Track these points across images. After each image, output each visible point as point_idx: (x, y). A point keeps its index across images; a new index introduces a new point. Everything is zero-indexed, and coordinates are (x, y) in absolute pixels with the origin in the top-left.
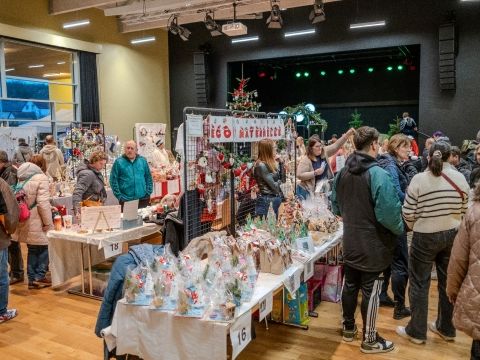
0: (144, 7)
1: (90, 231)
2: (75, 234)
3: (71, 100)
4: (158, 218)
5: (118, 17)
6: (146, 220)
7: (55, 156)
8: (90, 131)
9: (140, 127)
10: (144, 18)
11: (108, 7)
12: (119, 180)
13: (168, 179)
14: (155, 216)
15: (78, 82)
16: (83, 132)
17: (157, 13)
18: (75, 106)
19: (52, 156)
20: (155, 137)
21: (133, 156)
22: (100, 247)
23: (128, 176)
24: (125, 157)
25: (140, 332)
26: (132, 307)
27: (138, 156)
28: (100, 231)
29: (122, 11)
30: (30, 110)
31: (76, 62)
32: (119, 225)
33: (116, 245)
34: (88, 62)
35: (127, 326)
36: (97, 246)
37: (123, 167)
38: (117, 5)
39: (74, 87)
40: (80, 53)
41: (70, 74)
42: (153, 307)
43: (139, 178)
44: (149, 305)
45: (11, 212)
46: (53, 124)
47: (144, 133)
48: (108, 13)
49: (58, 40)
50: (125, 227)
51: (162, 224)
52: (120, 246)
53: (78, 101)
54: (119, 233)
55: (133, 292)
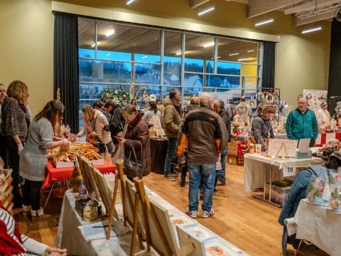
0: (316, 4)
1: (273, 157)
2: (263, 157)
3: (256, 75)
4: (324, 155)
5: (293, 15)
6: (315, 155)
7: (246, 110)
8: (270, 94)
9: (306, 92)
10: (315, 12)
11: (286, 8)
12: (292, 126)
13: (328, 132)
14: (322, 153)
15: (261, 63)
16: (265, 95)
17: (326, 7)
18: (258, 79)
19: (244, 110)
20: (317, 100)
21: (304, 109)
22: (280, 168)
23: (298, 124)
24: (298, 110)
25: (317, 225)
26: (312, 206)
27: (308, 110)
28: (280, 157)
29: (297, 10)
30: (225, 85)
31: (262, 50)
32: (295, 155)
33: (292, 169)
34: (270, 48)
35: (307, 218)
36: (278, 167)
37: (295, 116)
38: (294, 6)
39: (259, 66)
40: (265, 42)
41: (256, 59)
42: (330, 208)
43: (308, 126)
44: (327, 206)
45: (224, 138)
46: (243, 91)
47: (309, 97)
48: (287, 12)
49: (251, 35)
50: (298, 157)
51: (327, 160)
52: (294, 170)
53: (260, 76)
54: (294, 161)
55: (315, 194)
